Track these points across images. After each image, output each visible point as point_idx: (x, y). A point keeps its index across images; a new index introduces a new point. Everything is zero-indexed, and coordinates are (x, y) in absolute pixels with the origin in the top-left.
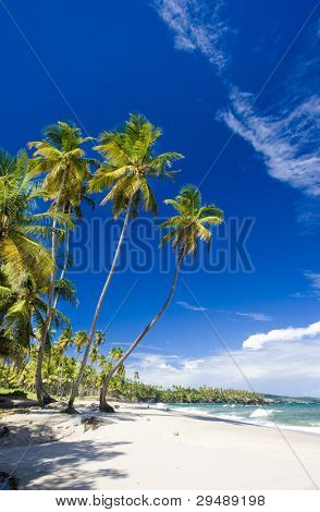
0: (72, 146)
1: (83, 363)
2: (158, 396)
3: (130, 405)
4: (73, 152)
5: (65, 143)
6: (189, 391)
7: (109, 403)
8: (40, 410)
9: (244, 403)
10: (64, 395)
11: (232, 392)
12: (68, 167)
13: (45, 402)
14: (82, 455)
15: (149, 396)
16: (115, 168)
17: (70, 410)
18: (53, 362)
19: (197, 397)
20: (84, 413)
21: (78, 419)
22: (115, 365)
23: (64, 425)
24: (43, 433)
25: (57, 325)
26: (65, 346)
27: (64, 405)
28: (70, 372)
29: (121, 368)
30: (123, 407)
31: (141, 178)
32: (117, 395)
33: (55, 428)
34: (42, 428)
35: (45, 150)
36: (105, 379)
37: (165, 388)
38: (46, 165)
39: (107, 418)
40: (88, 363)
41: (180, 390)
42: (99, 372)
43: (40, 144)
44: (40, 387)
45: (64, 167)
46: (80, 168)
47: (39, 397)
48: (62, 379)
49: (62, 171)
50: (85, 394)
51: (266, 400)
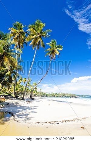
0: (21, 29)
1: (26, 87)
2: (47, 95)
3: (39, 98)
4: (21, 31)
5: (18, 28)
6: (55, 94)
7: (33, 97)
8: (15, 99)
9: (70, 97)
10: (21, 95)
11: (67, 94)
12: (20, 35)
13: (16, 97)
14: (27, 109)
15: (45, 95)
16: (33, 35)
17: (23, 99)
18: (18, 87)
19: (58, 95)
20: (27, 100)
21: (25, 101)
22: (35, 87)
23: (22, 102)
24: (17, 104)
25: (19, 77)
26: (21, 82)
27: (21, 98)
28: (22, 89)
29: (36, 88)
30: (36, 98)
31: (40, 38)
32: (35, 95)
33: (20, 103)
34: (17, 103)
35: (13, 30)
36: (32, 91)
37: (49, 93)
38: (15, 34)
39: (32, 101)
40: (27, 87)
41: (53, 94)
42: (30, 89)
43: (11, 29)
44: (15, 93)
45: (19, 35)
46: (23, 35)
47: (15, 96)
48: (20, 91)
49: (18, 36)
50: (27, 95)
51: (77, 96)
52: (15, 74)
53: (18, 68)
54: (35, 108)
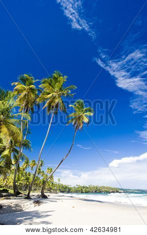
0: (31, 84)
1: (35, 175)
2: (69, 190)
3: (57, 195)
4: (31, 86)
5: (27, 83)
6: (84, 187)
7: (45, 194)
8: (15, 197)
9: (110, 193)
10: (25, 190)
11: (104, 187)
12: (29, 92)
13: (17, 194)
14: (34, 216)
15: (65, 190)
16: (49, 94)
17: (28, 197)
18: (20, 175)
19: (88, 190)
20: (35, 199)
21: (32, 201)
22: (49, 175)
23: (26, 204)
24: (17, 208)
26: (26, 167)
27: (25, 195)
28: (27, 179)
29: (51, 177)
30: (52, 196)
31: (59, 97)
32: (50, 190)
33: (22, 205)
34: (17, 205)
35: (19, 86)
36: (44, 182)
37: (72, 186)
38: (19, 92)
39: (44, 201)
40: (37, 175)
41: (79, 187)
43: (16, 83)
44: (15, 187)
45: (27, 93)
46: (33, 93)
47: (14, 192)
48: (24, 183)
49: (25, 95)
50: (35, 190)
51: (120, 191)
52: (18, 153)
53: (23, 144)
54: (48, 216)
